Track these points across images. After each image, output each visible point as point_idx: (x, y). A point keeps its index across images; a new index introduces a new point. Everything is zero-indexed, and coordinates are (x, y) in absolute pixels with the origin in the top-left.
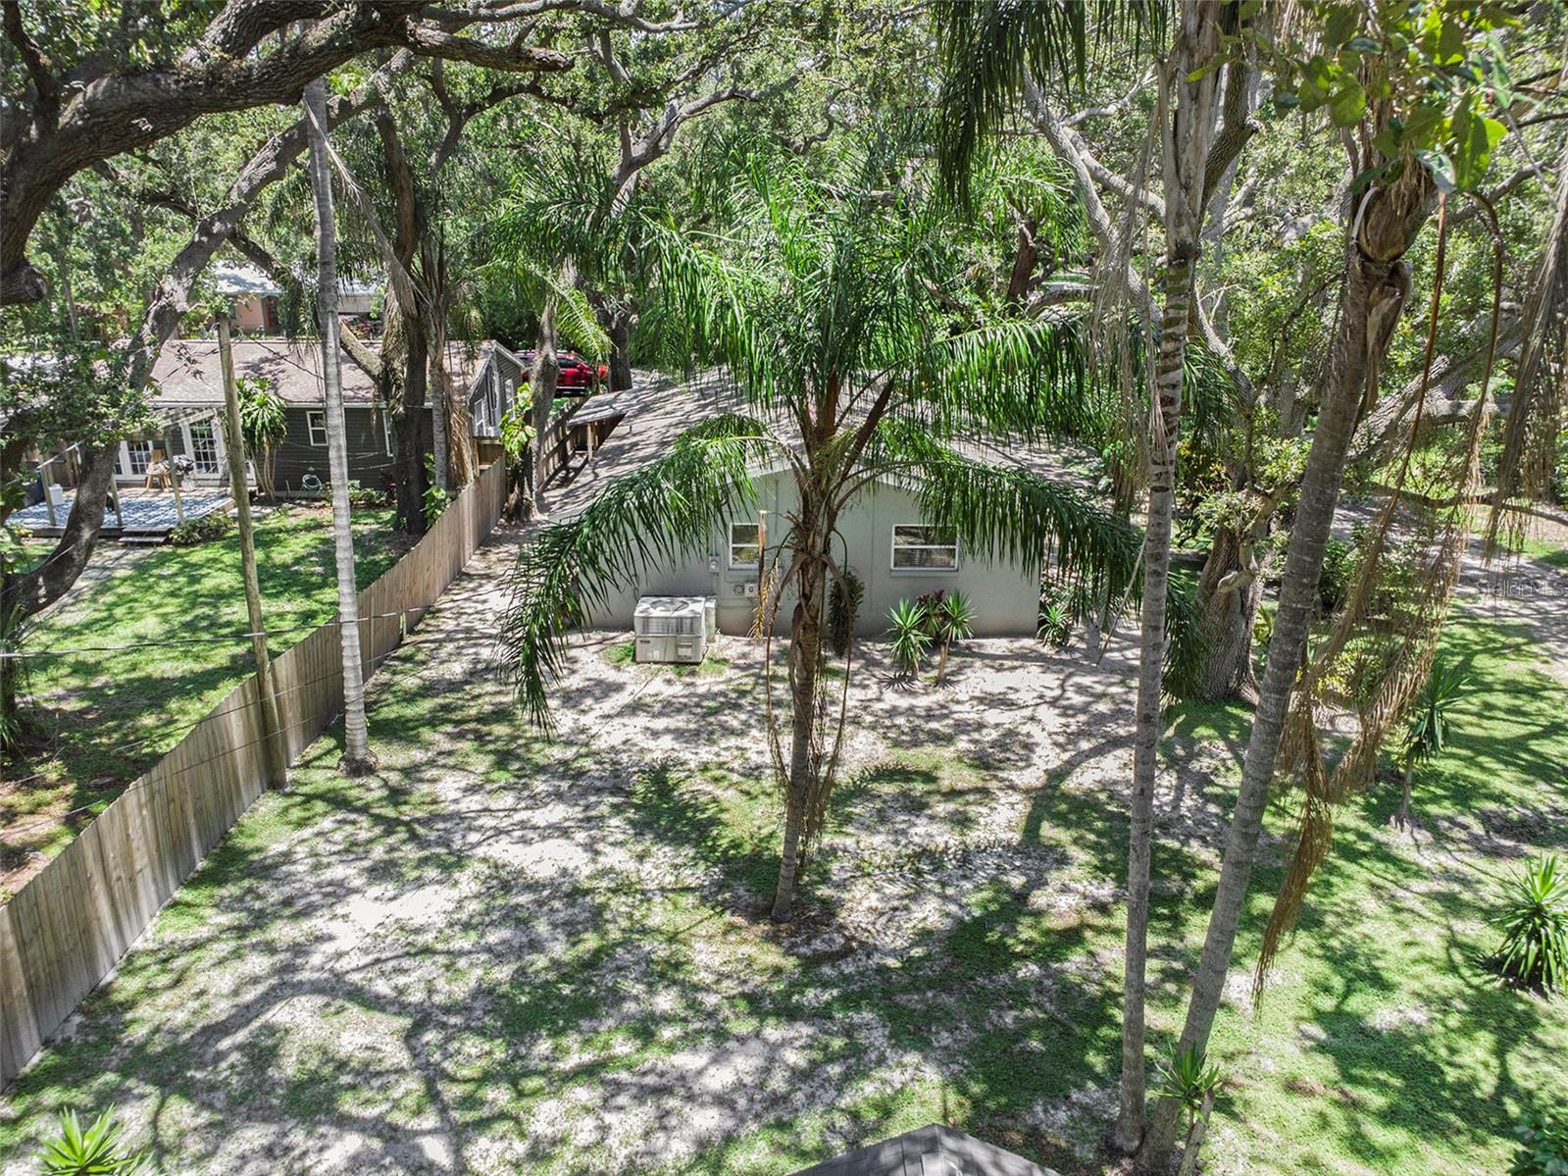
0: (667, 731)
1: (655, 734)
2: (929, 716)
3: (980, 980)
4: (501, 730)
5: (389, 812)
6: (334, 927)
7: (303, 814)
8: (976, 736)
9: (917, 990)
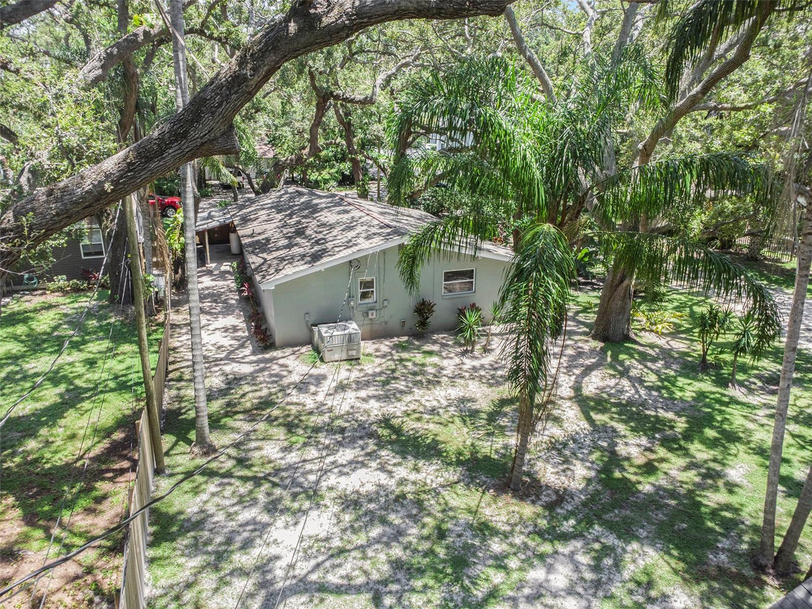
0: (369, 397)
1: (365, 400)
4: (274, 412)
5: (247, 473)
6: (273, 550)
9: (609, 511)
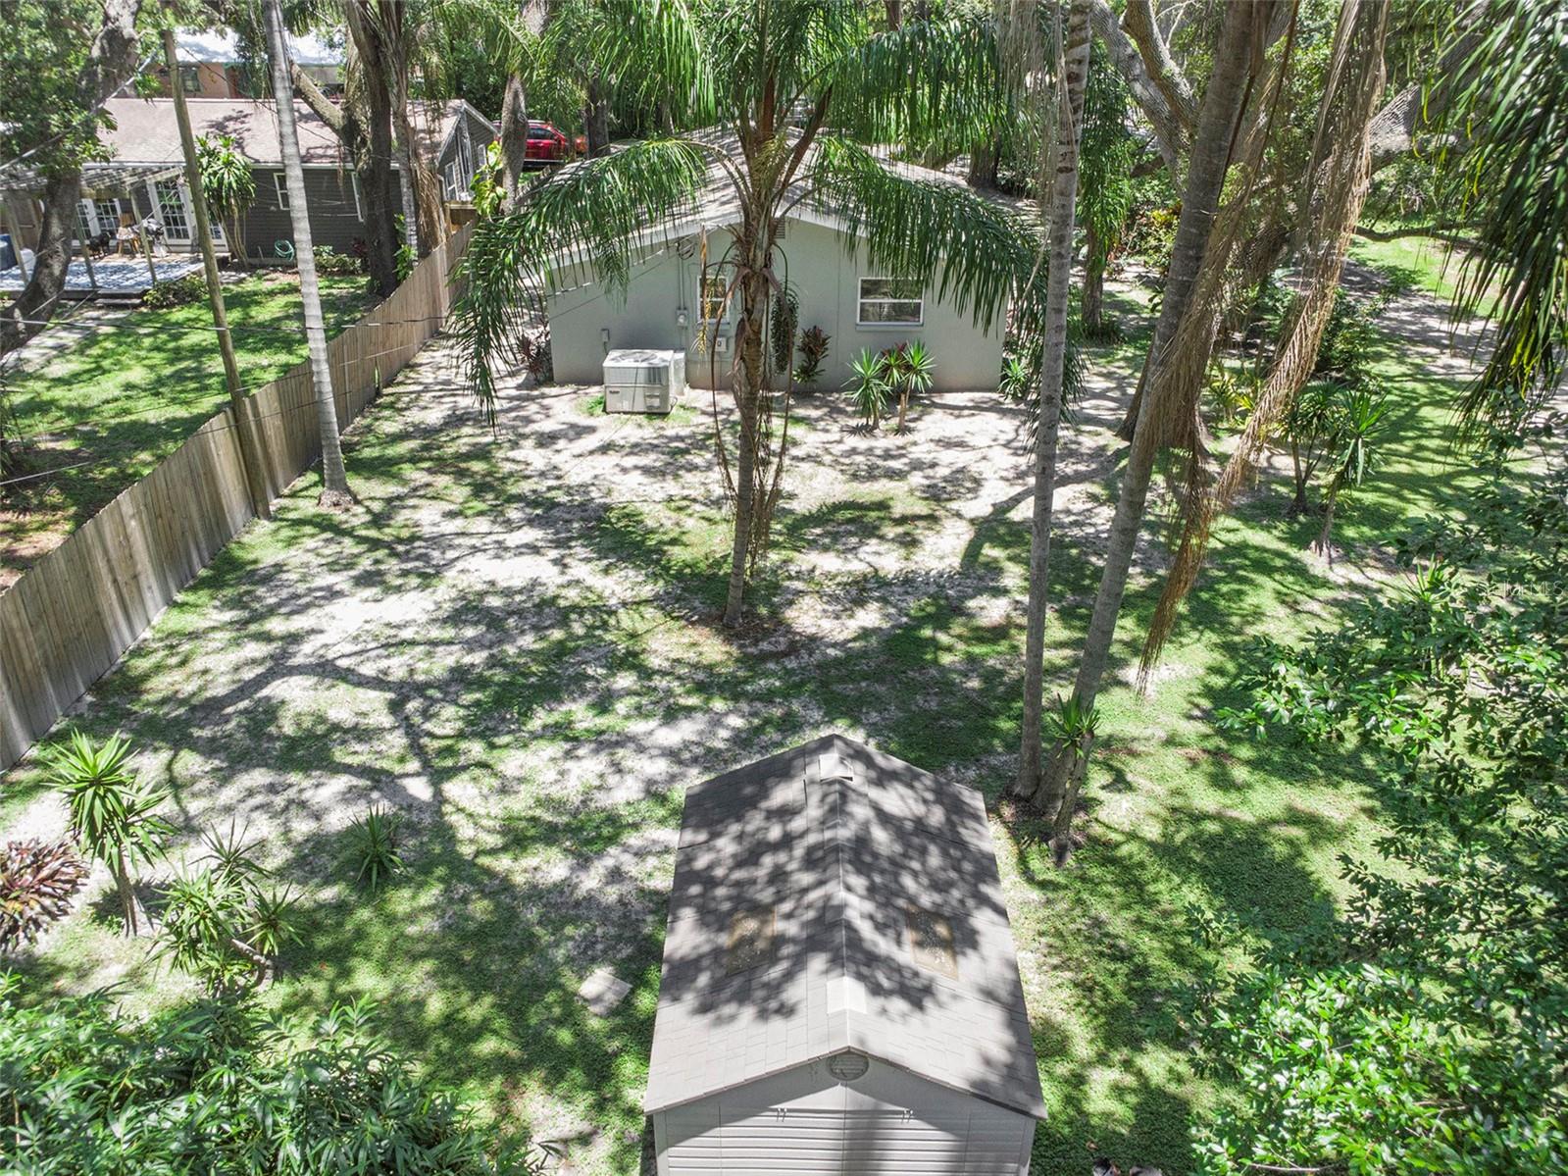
0: (636, 467)
1: (624, 470)
2: (887, 455)
3: (911, 674)
4: (478, 466)
5: (373, 533)
6: (323, 623)
7: (292, 533)
8: (930, 472)
9: (853, 681)
